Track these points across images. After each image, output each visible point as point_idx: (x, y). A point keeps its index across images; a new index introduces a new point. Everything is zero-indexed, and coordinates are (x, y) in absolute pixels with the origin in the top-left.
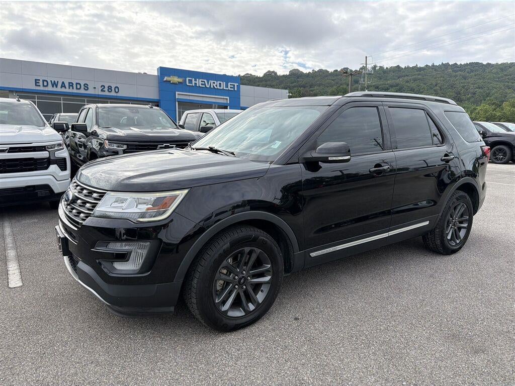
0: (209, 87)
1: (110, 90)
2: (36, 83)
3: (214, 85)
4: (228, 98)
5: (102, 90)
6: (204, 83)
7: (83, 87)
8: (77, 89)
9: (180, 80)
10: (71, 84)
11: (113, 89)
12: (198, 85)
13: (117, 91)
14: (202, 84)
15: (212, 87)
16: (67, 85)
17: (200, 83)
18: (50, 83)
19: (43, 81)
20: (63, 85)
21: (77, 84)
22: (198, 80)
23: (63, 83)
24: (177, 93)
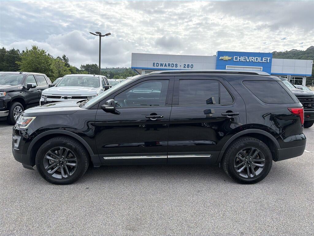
0: (248, 61)
1: (188, 67)
2: (154, 65)
3: (252, 59)
4: (262, 67)
5: (184, 67)
6: (245, 59)
7: (175, 66)
8: (172, 67)
9: (230, 58)
10: (169, 65)
11: (190, 66)
12: (241, 61)
13: (192, 67)
14: (244, 60)
15: (251, 61)
16: (167, 65)
17: (243, 59)
18: (159, 65)
19: (157, 63)
20: (166, 65)
21: (172, 64)
22: (241, 57)
23: (166, 64)
24: (227, 66)
